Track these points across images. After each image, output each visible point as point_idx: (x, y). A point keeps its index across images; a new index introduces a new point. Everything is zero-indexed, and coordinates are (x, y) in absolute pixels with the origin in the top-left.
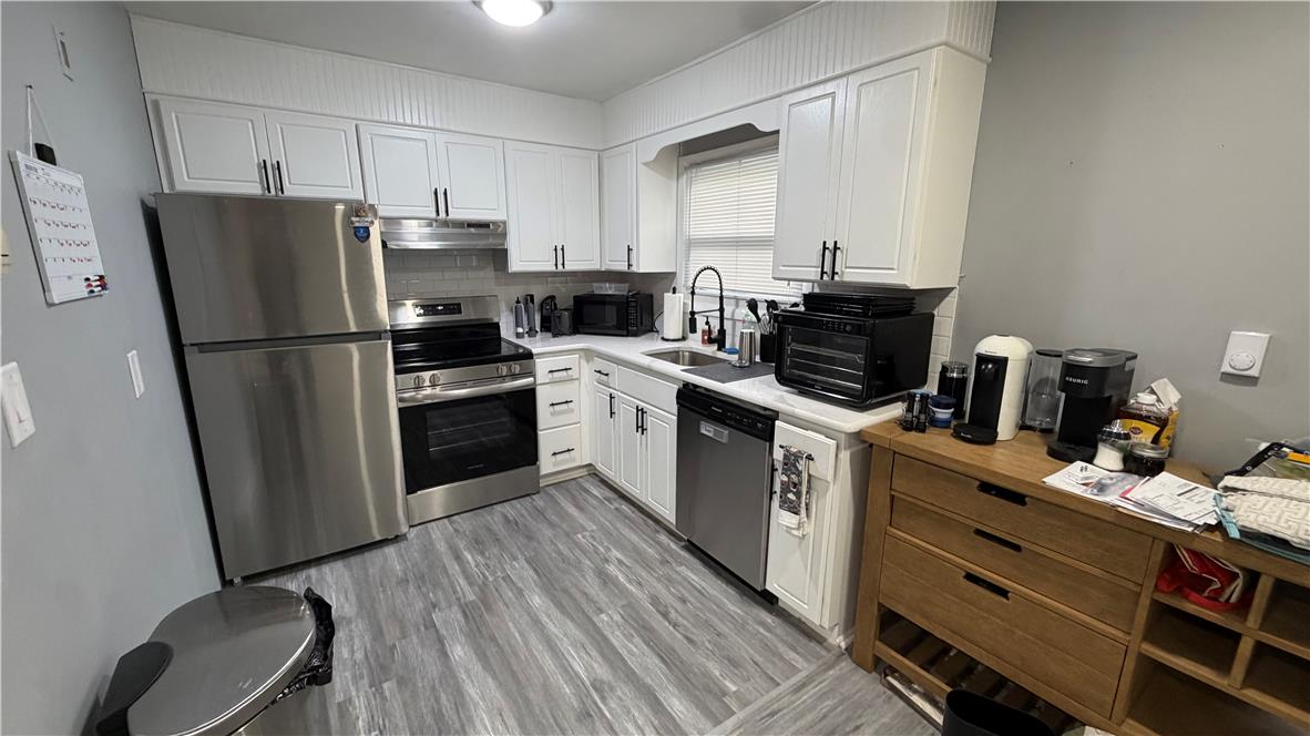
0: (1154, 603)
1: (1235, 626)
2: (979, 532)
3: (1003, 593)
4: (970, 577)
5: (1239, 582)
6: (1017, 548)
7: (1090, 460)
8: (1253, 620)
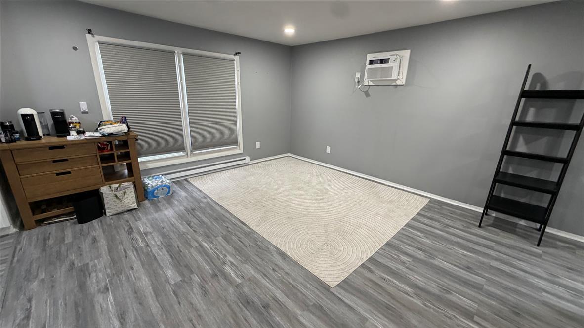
0: (100, 155)
1: (112, 152)
2: (54, 161)
3: (69, 173)
4: (58, 174)
5: (109, 145)
6: (66, 160)
7: (69, 135)
8: (114, 150)
